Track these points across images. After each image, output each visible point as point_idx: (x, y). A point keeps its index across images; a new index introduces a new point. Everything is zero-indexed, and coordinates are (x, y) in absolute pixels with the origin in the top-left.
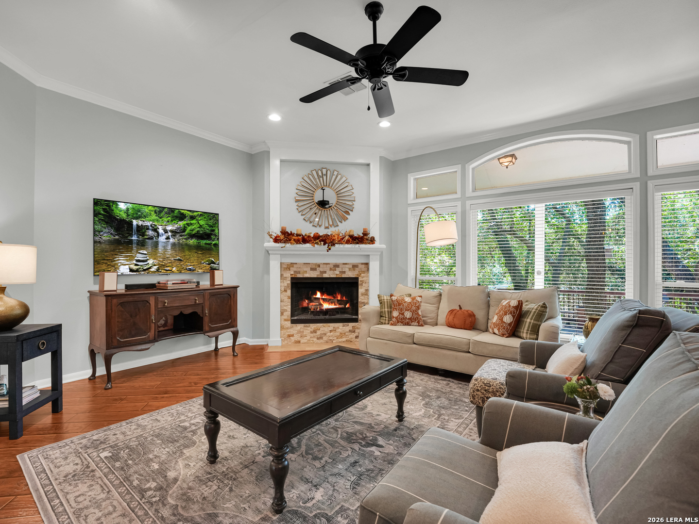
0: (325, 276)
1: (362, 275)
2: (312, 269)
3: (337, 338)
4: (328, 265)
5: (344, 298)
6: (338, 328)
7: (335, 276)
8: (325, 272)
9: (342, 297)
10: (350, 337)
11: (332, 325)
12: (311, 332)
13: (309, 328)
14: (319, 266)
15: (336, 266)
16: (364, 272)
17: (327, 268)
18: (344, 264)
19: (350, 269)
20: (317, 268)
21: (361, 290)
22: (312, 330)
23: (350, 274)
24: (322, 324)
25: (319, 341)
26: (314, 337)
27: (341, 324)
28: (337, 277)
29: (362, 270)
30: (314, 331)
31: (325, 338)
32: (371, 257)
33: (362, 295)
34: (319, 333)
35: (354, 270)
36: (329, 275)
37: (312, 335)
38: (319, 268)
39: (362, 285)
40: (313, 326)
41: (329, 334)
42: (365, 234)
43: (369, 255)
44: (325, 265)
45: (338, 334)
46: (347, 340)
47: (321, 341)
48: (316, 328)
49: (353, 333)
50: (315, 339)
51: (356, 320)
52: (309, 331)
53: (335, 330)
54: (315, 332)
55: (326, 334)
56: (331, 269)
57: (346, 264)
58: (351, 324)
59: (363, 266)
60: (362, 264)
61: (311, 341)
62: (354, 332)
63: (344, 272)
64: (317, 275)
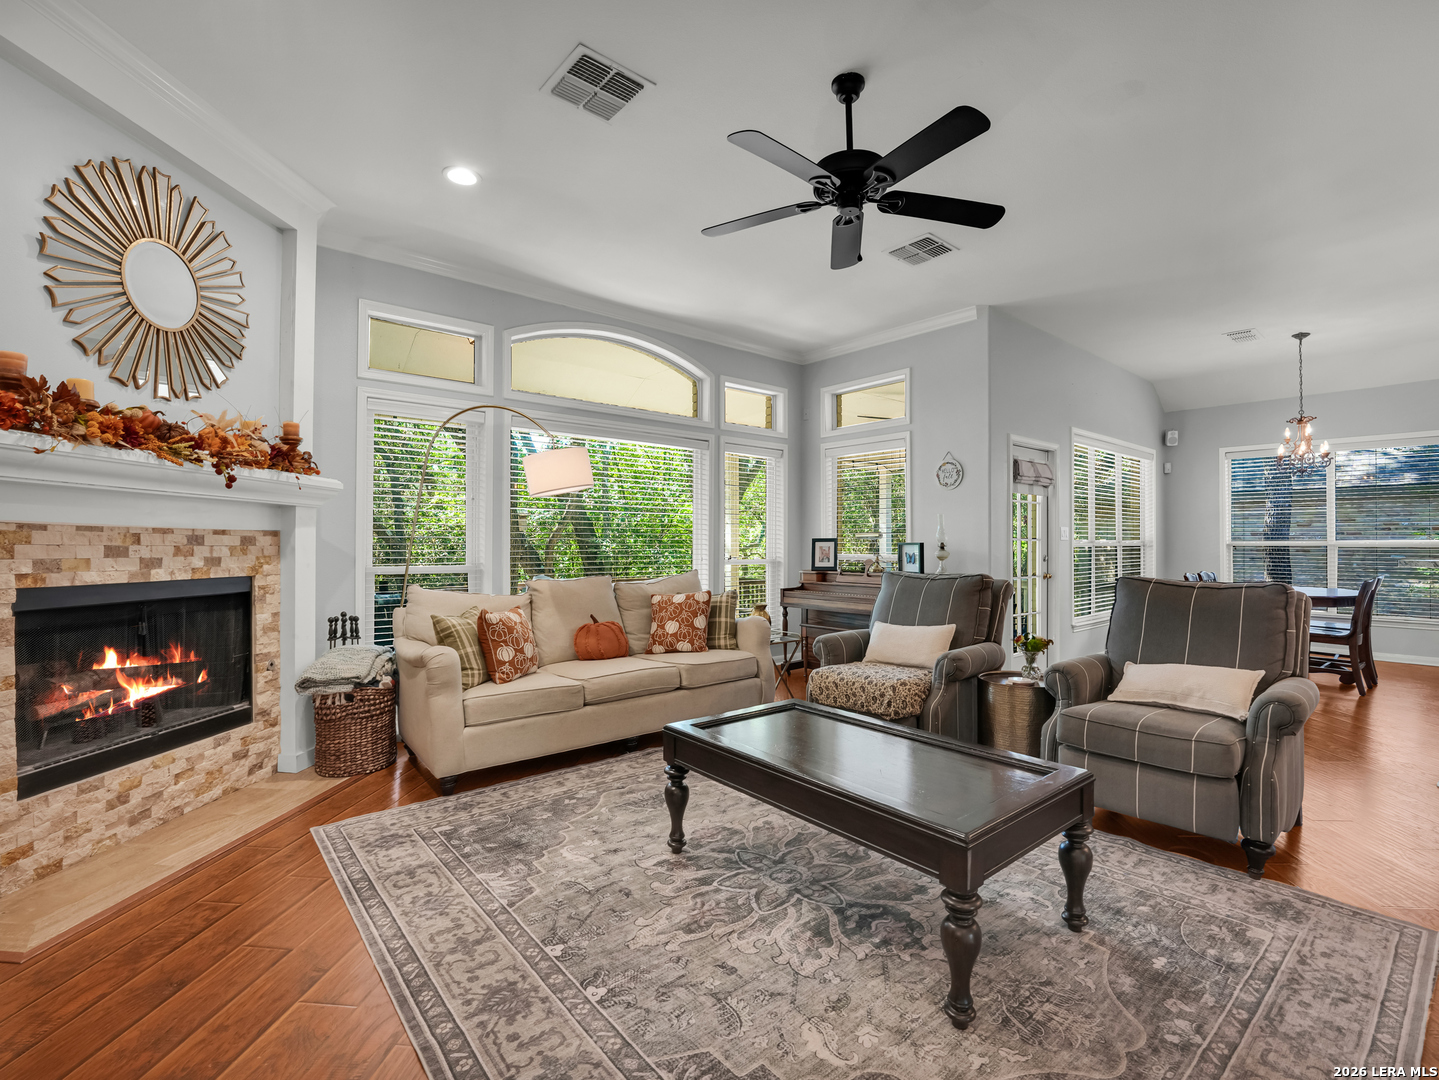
0: (159, 575)
1: (266, 567)
2: (112, 552)
3: (197, 796)
4: (169, 537)
5: (193, 657)
6: (201, 756)
7: (187, 576)
8: (157, 563)
9: (185, 654)
10: (234, 778)
11: (182, 753)
12: (111, 806)
13: (100, 793)
14: (137, 539)
15: (196, 539)
16: (268, 559)
17: (162, 548)
18: (216, 532)
19: (232, 549)
20: (132, 548)
21: (261, 617)
22: (111, 796)
23: (233, 567)
24: (147, 761)
25: (135, 831)
26: (120, 821)
27: (208, 741)
28: (196, 577)
29: (266, 553)
30: (118, 798)
31: (158, 811)
32: (299, 512)
33: (266, 630)
34: (136, 798)
35: (244, 552)
36: (172, 573)
37: (112, 815)
38: (136, 547)
39: (263, 599)
40: (114, 779)
41: (173, 788)
42: (290, 439)
43: (292, 508)
44: (158, 537)
45: (200, 778)
46: (225, 792)
47: (146, 825)
48: (128, 784)
49: (243, 762)
50: (122, 830)
51: (245, 718)
52: (101, 806)
53: (192, 769)
54: (122, 798)
55: (160, 794)
56: (178, 551)
57: (223, 532)
58: (238, 733)
59: (269, 539)
60: (266, 533)
61: (107, 842)
62: (245, 756)
63: (216, 562)
64: (132, 575)
